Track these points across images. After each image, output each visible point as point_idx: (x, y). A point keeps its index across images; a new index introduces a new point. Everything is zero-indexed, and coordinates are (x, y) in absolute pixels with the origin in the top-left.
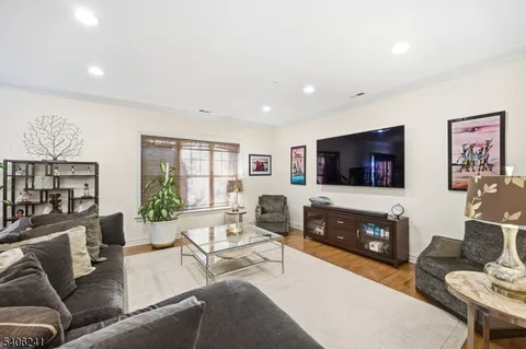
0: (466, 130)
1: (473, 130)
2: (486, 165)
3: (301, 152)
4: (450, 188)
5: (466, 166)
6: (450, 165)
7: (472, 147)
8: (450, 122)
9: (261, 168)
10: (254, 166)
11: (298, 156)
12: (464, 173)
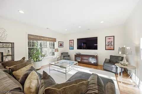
0: (108, 39)
1: (109, 39)
2: (111, 45)
3: (72, 41)
4: (106, 49)
5: (108, 45)
6: (106, 45)
7: (109, 42)
8: (106, 37)
9: (61, 45)
10: (59, 45)
11: (71, 42)
12: (108, 47)
